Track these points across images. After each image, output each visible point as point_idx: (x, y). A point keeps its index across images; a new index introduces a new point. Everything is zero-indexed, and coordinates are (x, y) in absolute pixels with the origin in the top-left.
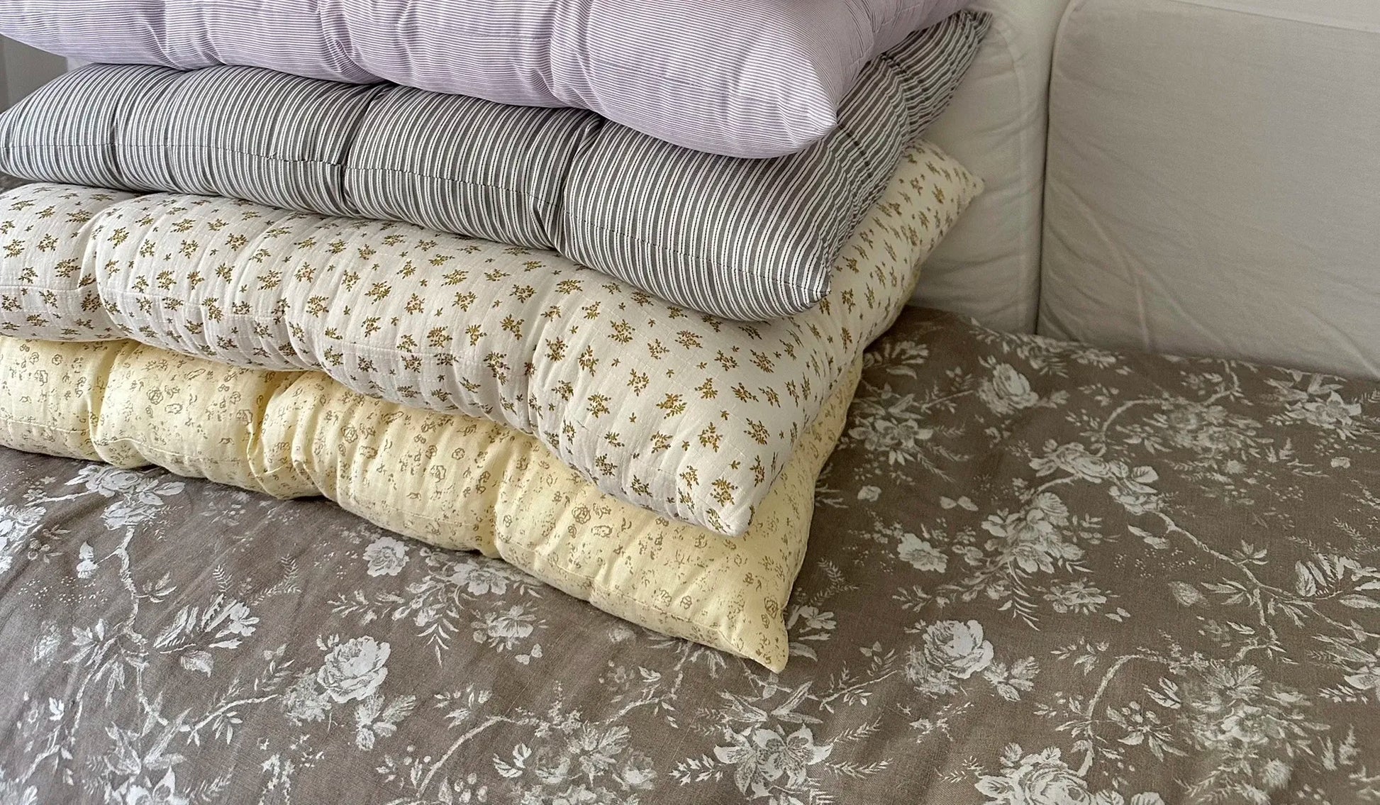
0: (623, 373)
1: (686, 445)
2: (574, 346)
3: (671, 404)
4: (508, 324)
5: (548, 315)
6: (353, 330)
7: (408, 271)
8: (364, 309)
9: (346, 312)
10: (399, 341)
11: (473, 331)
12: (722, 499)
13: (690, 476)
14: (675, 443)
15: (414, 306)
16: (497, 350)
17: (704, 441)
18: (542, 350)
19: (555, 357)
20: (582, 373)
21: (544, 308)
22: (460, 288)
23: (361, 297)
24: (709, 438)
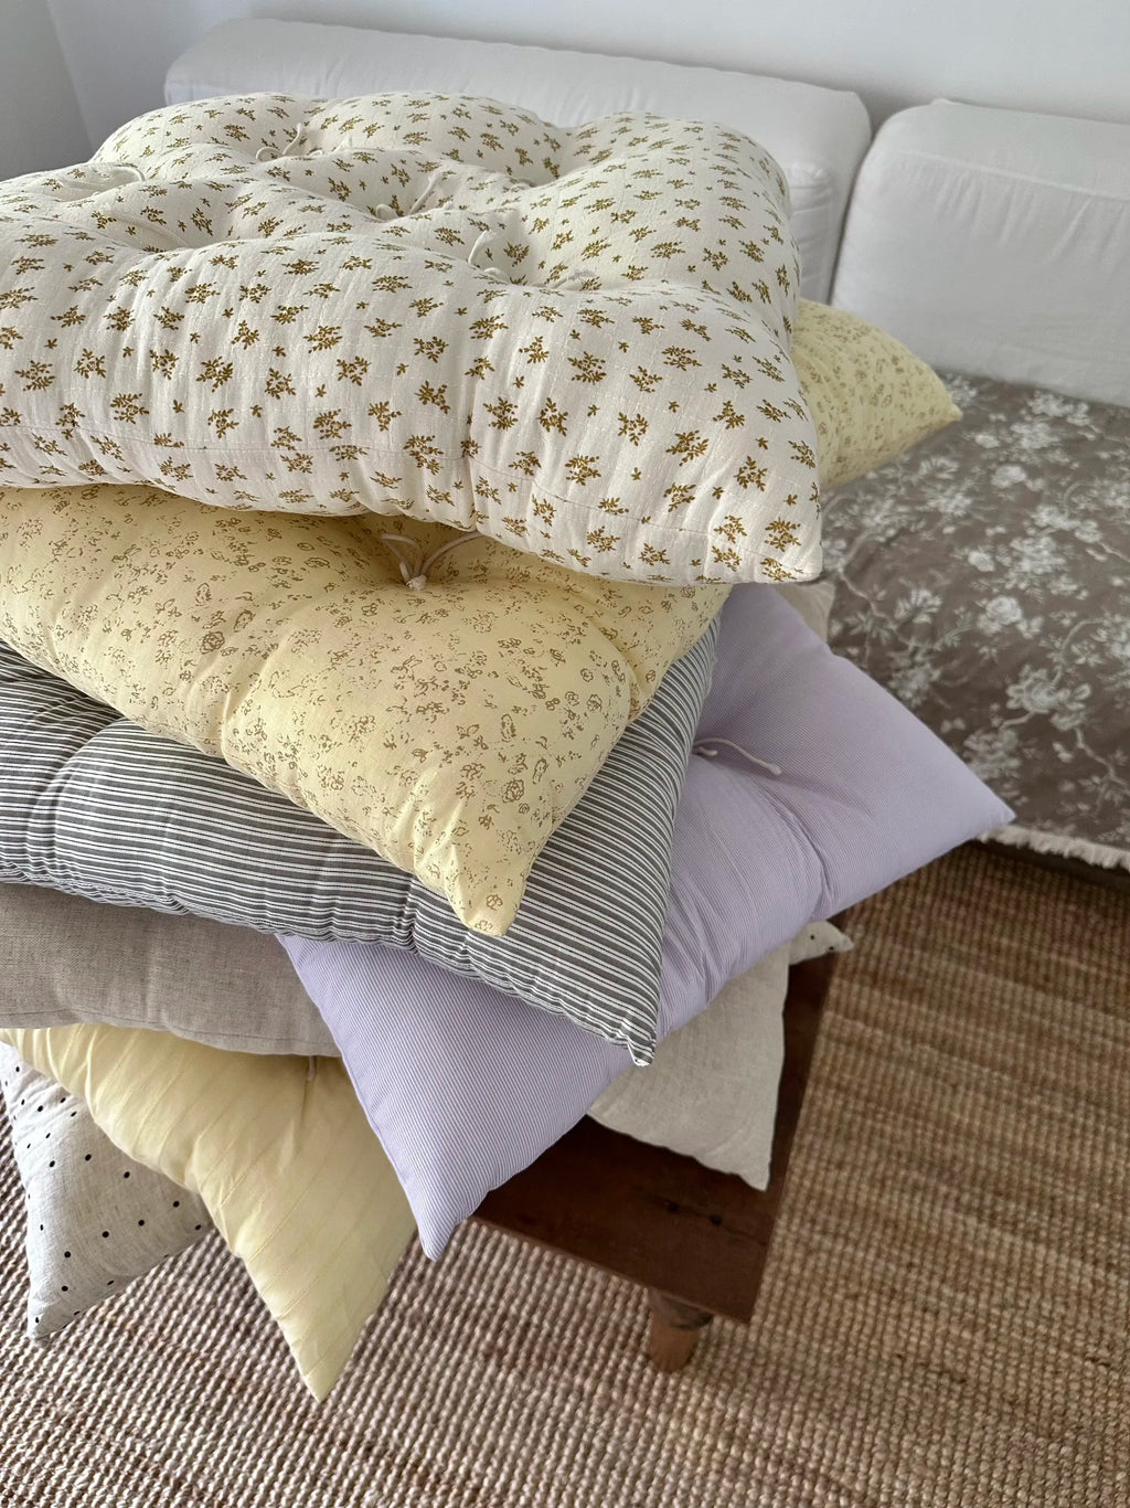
0: (607, 420)
1: (718, 492)
2: (527, 404)
3: (686, 445)
4: (426, 395)
5: (475, 372)
6: (196, 428)
7: (249, 338)
8: (203, 401)
9: (178, 408)
10: (272, 437)
11: (379, 410)
12: (781, 544)
13: (733, 528)
14: (701, 493)
15: (278, 386)
16: (421, 432)
17: (743, 481)
18: (482, 419)
19: (503, 424)
20: (549, 436)
21: (468, 365)
22: (339, 351)
23: (193, 387)
24: (748, 476)
